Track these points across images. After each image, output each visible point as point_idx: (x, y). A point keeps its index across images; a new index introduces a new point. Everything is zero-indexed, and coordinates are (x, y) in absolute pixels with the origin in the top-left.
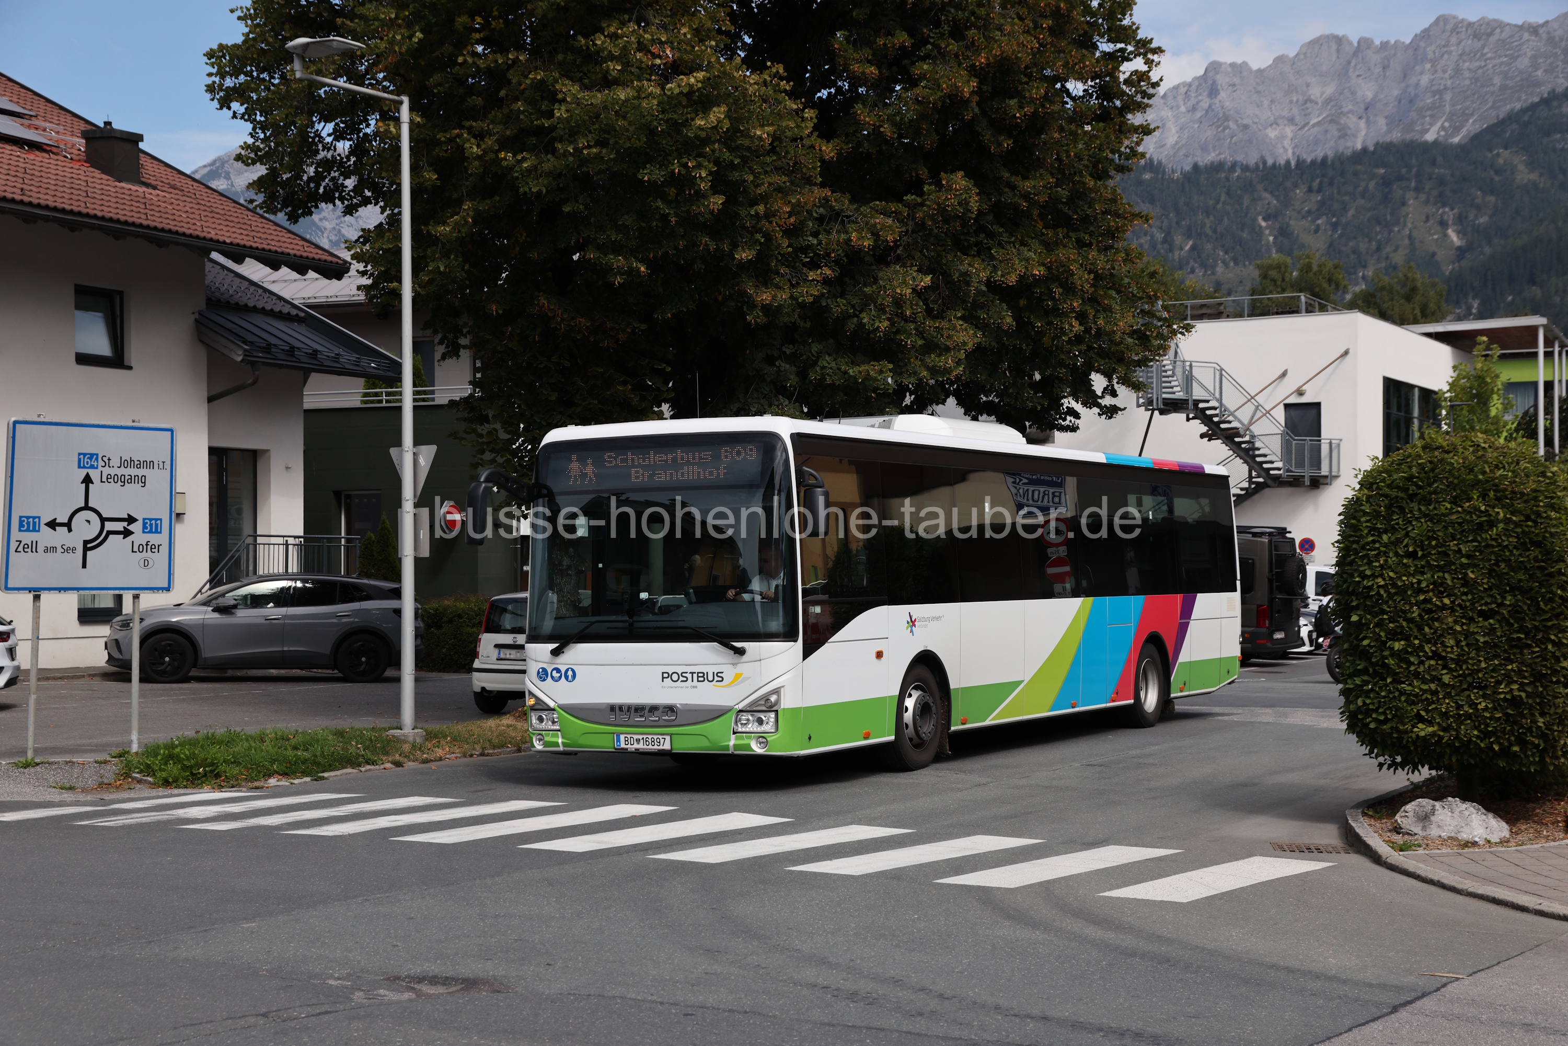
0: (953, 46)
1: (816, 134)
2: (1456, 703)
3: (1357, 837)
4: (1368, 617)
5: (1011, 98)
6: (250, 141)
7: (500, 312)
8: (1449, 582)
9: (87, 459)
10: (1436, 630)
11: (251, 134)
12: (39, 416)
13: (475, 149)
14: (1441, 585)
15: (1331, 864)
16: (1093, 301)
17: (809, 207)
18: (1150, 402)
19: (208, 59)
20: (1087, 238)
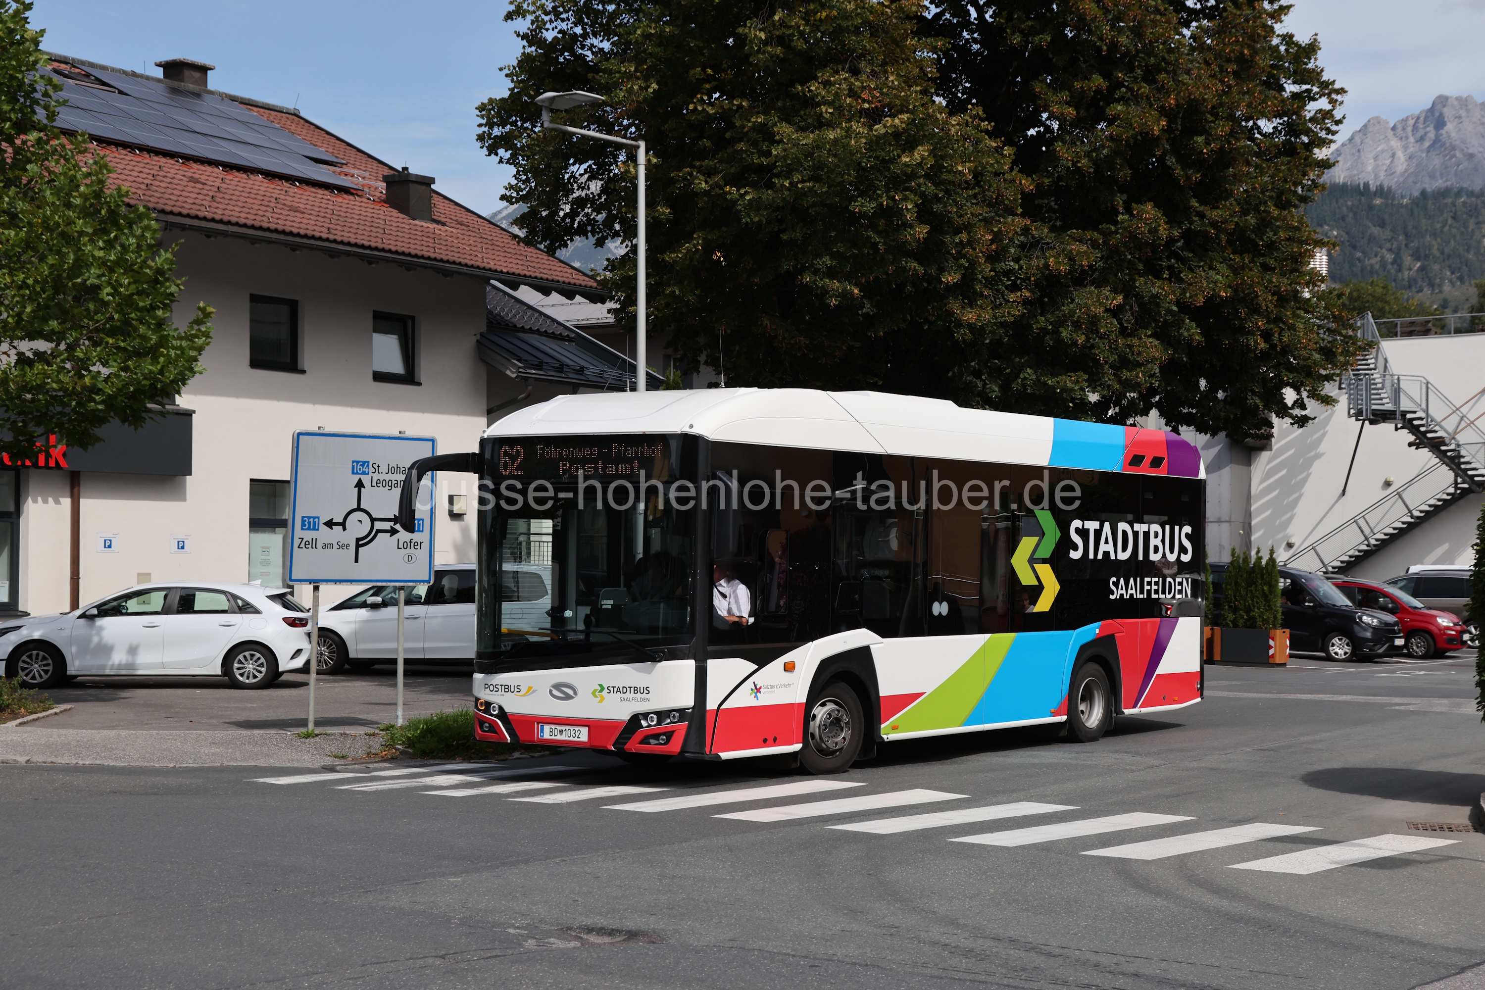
0: (1145, 89)
1: (1016, 169)
5: (1199, 135)
6: (514, 182)
7: (728, 332)
9: (361, 466)
11: (515, 176)
12: (319, 428)
16: (1278, 320)
17: (1010, 235)
18: (1358, 414)
19: (480, 112)
20: (1272, 263)
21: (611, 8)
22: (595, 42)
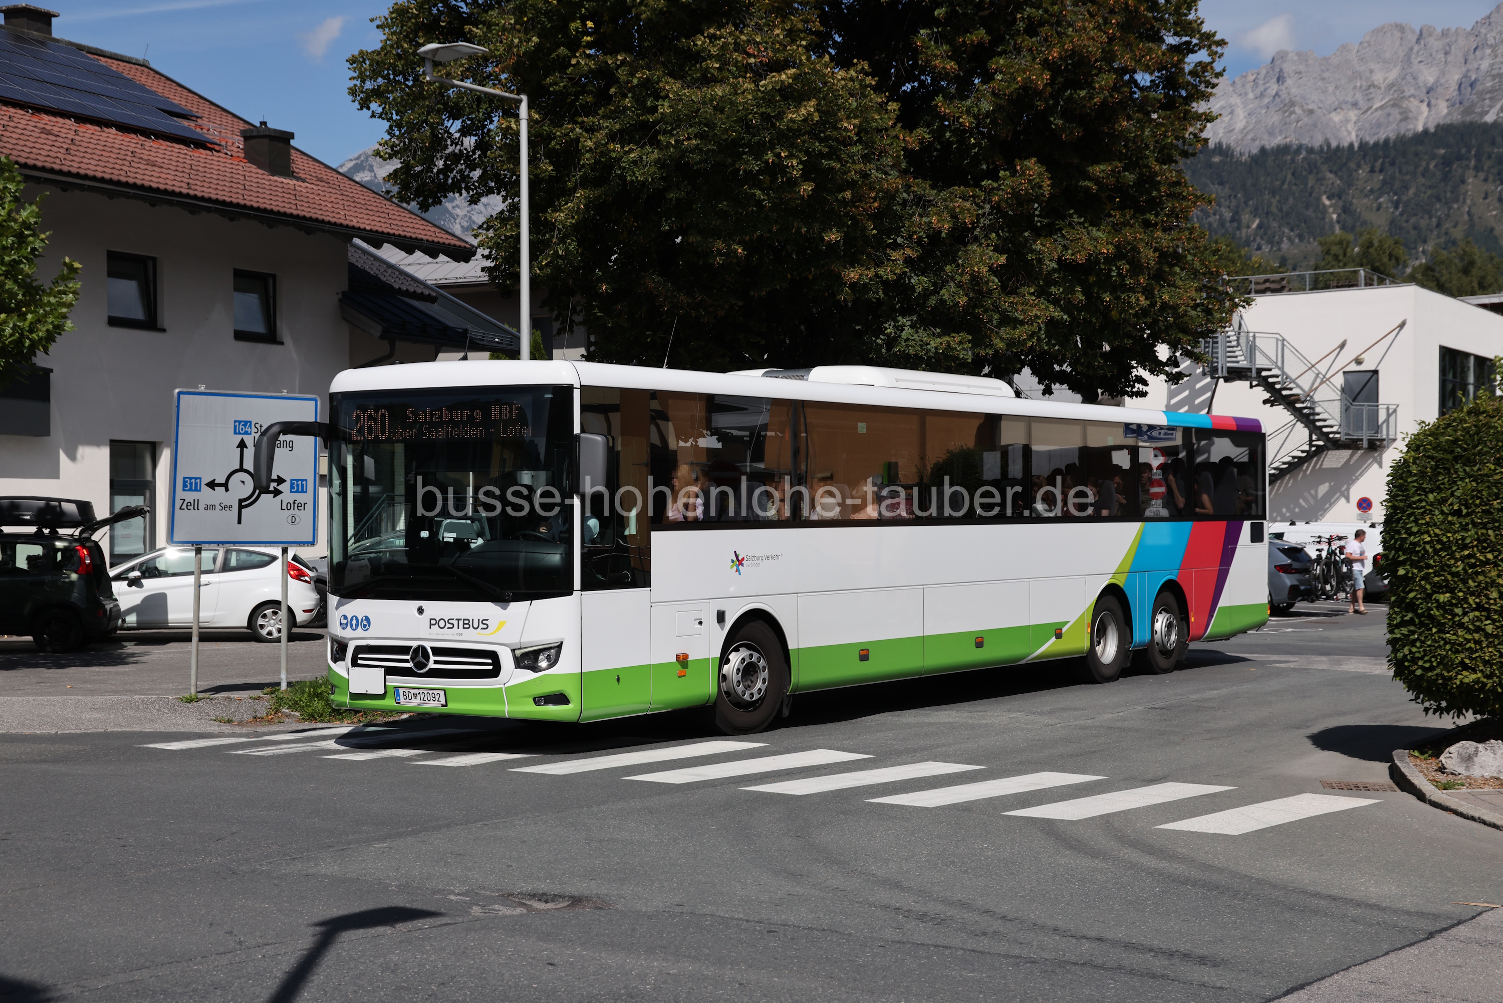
0: (1030, 41)
1: (899, 125)
3: (1404, 776)
4: (1415, 571)
5: (1082, 89)
6: (387, 137)
7: (610, 291)
8: (1492, 538)
9: (242, 426)
10: (1480, 583)
11: (387, 131)
12: (197, 387)
13: (587, 142)
15: (1377, 801)
16: (1159, 277)
17: (893, 192)
18: (1214, 370)
19: (351, 64)
20: (1153, 219)
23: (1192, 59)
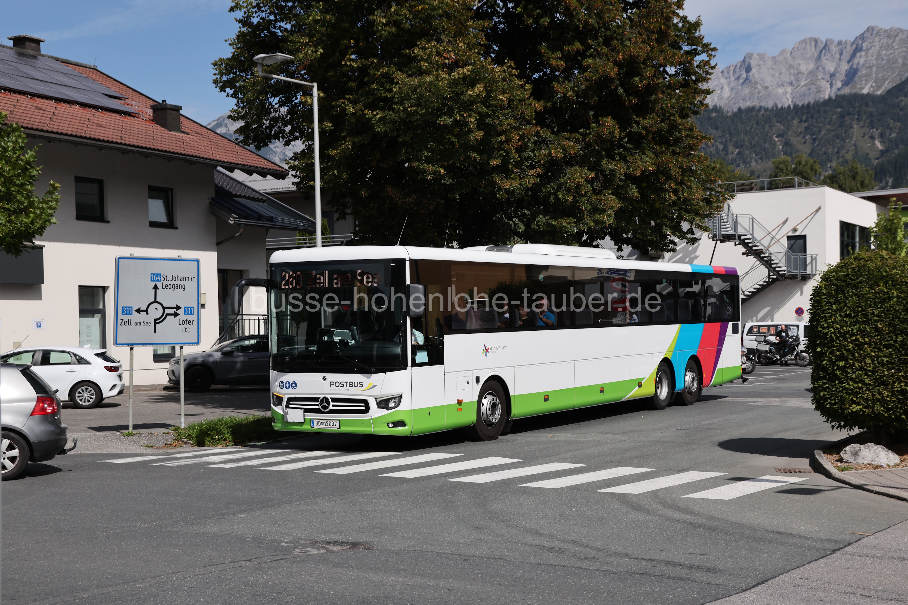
0: (605, 50)
1: (532, 97)
2: (872, 393)
3: (820, 465)
4: (826, 349)
5: (636, 76)
6: (236, 108)
7: (367, 195)
8: (868, 330)
9: (155, 277)
10: (861, 355)
11: (236, 104)
12: (131, 254)
13: (351, 110)
14: (864, 331)
15: (806, 479)
16: (682, 183)
17: (529, 136)
18: (714, 236)
19: (214, 66)
20: (678, 150)
21: (290, 4)
22: (282, 24)
23: (698, 59)
